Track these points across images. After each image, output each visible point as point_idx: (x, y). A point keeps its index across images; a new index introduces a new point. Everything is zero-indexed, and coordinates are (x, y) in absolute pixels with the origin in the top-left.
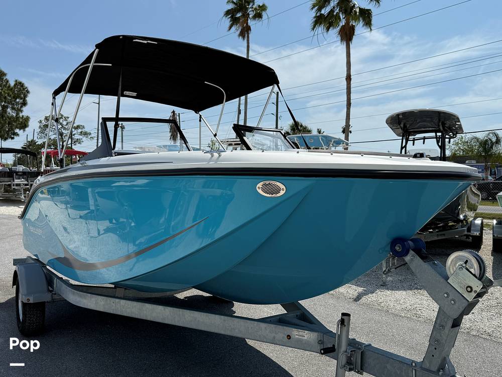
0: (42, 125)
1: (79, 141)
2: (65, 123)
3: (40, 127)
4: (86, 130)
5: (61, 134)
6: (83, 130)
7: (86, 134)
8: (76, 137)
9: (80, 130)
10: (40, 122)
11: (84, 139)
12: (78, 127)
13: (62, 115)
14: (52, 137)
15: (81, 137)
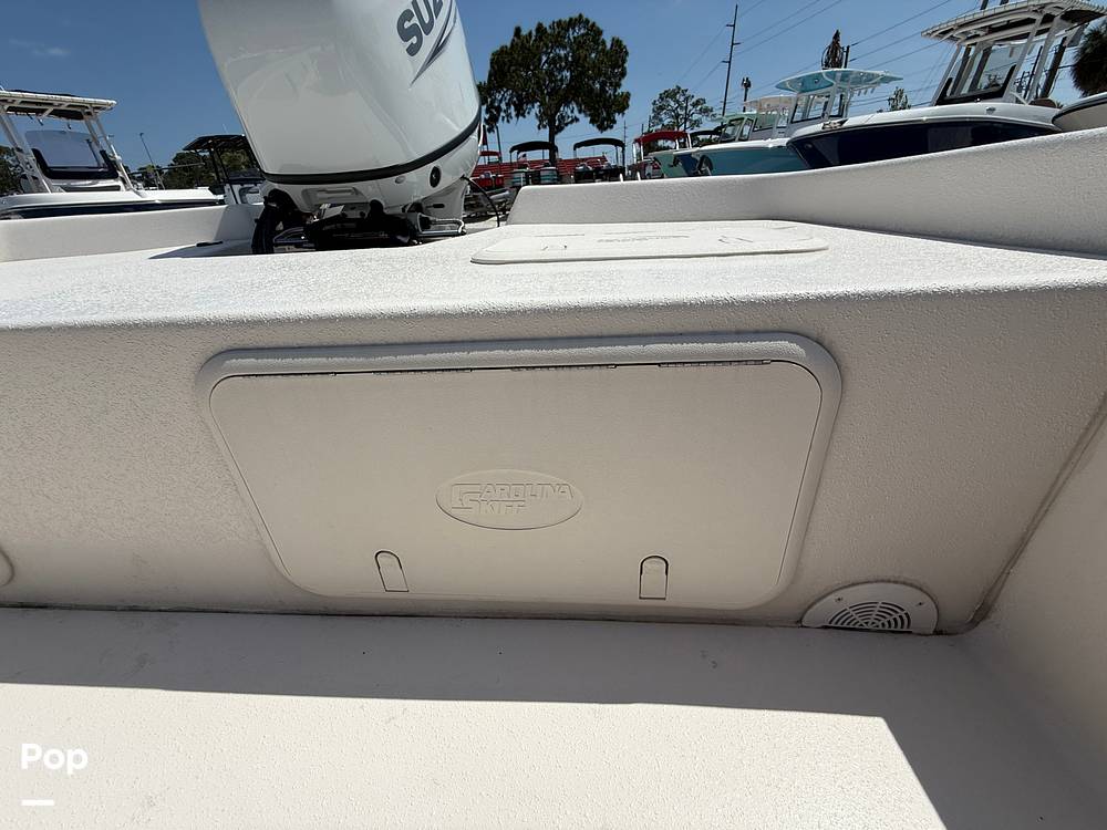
2: (681, 99)
3: (654, 111)
4: (708, 105)
5: (677, 116)
6: (704, 105)
7: (706, 111)
8: (695, 117)
9: (699, 107)
10: (654, 103)
12: (697, 103)
13: (679, 88)
14: (666, 123)
15: (700, 116)
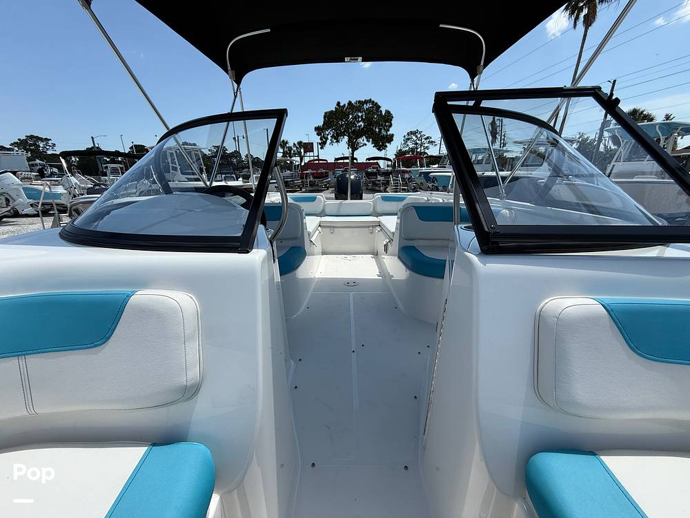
1: (427, 148)
2: (419, 136)
3: (404, 140)
5: (416, 144)
6: (431, 139)
9: (428, 140)
10: (404, 137)
11: (430, 146)
12: (427, 138)
13: (418, 131)
14: (411, 147)
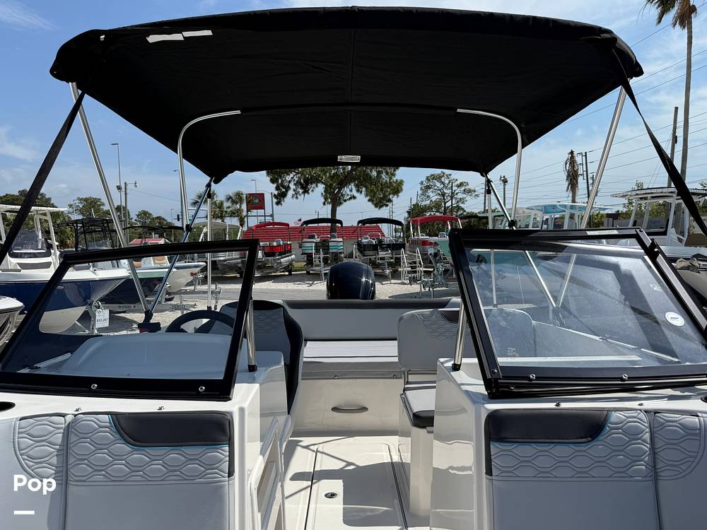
0: (423, 186)
1: (462, 200)
3: (421, 189)
5: (443, 195)
6: (467, 187)
8: (460, 196)
9: (463, 188)
10: (422, 183)
11: (468, 198)
12: (461, 185)
14: (434, 199)
15: (464, 196)
